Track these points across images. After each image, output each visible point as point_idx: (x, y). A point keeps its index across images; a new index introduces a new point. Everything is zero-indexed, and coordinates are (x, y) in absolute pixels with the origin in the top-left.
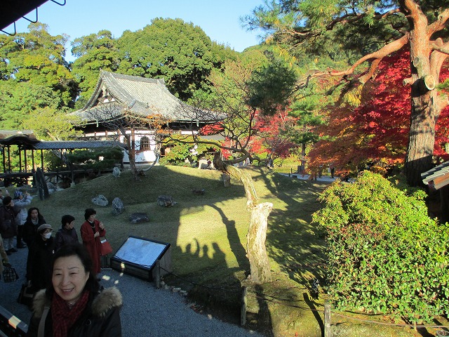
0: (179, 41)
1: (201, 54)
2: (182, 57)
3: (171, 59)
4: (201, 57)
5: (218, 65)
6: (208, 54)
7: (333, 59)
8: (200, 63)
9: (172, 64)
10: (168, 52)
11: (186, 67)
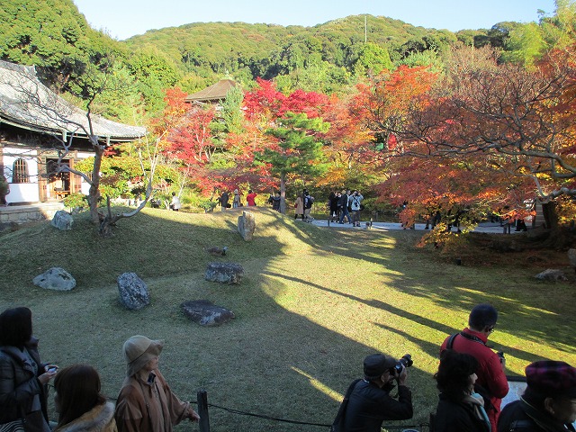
0: (39, 12)
1: (73, 39)
2: (46, 39)
3: (26, 40)
4: (72, 43)
5: (96, 58)
6: (84, 40)
7: (215, 71)
8: (73, 52)
9: (28, 48)
10: (20, 29)
11: (51, 55)
